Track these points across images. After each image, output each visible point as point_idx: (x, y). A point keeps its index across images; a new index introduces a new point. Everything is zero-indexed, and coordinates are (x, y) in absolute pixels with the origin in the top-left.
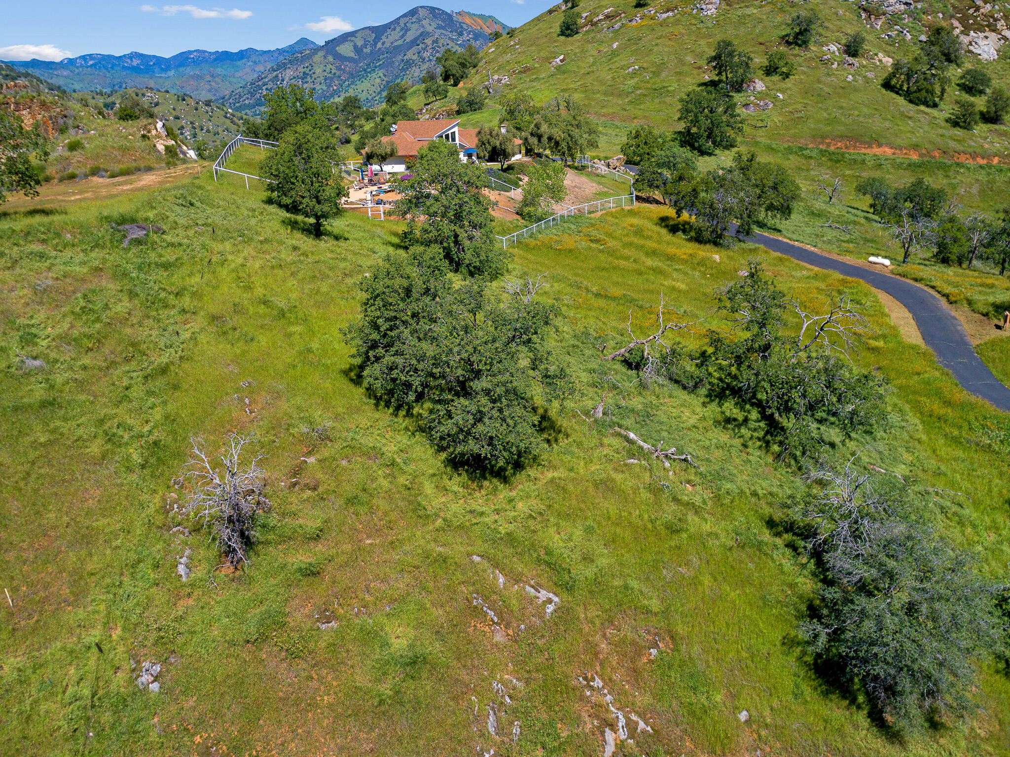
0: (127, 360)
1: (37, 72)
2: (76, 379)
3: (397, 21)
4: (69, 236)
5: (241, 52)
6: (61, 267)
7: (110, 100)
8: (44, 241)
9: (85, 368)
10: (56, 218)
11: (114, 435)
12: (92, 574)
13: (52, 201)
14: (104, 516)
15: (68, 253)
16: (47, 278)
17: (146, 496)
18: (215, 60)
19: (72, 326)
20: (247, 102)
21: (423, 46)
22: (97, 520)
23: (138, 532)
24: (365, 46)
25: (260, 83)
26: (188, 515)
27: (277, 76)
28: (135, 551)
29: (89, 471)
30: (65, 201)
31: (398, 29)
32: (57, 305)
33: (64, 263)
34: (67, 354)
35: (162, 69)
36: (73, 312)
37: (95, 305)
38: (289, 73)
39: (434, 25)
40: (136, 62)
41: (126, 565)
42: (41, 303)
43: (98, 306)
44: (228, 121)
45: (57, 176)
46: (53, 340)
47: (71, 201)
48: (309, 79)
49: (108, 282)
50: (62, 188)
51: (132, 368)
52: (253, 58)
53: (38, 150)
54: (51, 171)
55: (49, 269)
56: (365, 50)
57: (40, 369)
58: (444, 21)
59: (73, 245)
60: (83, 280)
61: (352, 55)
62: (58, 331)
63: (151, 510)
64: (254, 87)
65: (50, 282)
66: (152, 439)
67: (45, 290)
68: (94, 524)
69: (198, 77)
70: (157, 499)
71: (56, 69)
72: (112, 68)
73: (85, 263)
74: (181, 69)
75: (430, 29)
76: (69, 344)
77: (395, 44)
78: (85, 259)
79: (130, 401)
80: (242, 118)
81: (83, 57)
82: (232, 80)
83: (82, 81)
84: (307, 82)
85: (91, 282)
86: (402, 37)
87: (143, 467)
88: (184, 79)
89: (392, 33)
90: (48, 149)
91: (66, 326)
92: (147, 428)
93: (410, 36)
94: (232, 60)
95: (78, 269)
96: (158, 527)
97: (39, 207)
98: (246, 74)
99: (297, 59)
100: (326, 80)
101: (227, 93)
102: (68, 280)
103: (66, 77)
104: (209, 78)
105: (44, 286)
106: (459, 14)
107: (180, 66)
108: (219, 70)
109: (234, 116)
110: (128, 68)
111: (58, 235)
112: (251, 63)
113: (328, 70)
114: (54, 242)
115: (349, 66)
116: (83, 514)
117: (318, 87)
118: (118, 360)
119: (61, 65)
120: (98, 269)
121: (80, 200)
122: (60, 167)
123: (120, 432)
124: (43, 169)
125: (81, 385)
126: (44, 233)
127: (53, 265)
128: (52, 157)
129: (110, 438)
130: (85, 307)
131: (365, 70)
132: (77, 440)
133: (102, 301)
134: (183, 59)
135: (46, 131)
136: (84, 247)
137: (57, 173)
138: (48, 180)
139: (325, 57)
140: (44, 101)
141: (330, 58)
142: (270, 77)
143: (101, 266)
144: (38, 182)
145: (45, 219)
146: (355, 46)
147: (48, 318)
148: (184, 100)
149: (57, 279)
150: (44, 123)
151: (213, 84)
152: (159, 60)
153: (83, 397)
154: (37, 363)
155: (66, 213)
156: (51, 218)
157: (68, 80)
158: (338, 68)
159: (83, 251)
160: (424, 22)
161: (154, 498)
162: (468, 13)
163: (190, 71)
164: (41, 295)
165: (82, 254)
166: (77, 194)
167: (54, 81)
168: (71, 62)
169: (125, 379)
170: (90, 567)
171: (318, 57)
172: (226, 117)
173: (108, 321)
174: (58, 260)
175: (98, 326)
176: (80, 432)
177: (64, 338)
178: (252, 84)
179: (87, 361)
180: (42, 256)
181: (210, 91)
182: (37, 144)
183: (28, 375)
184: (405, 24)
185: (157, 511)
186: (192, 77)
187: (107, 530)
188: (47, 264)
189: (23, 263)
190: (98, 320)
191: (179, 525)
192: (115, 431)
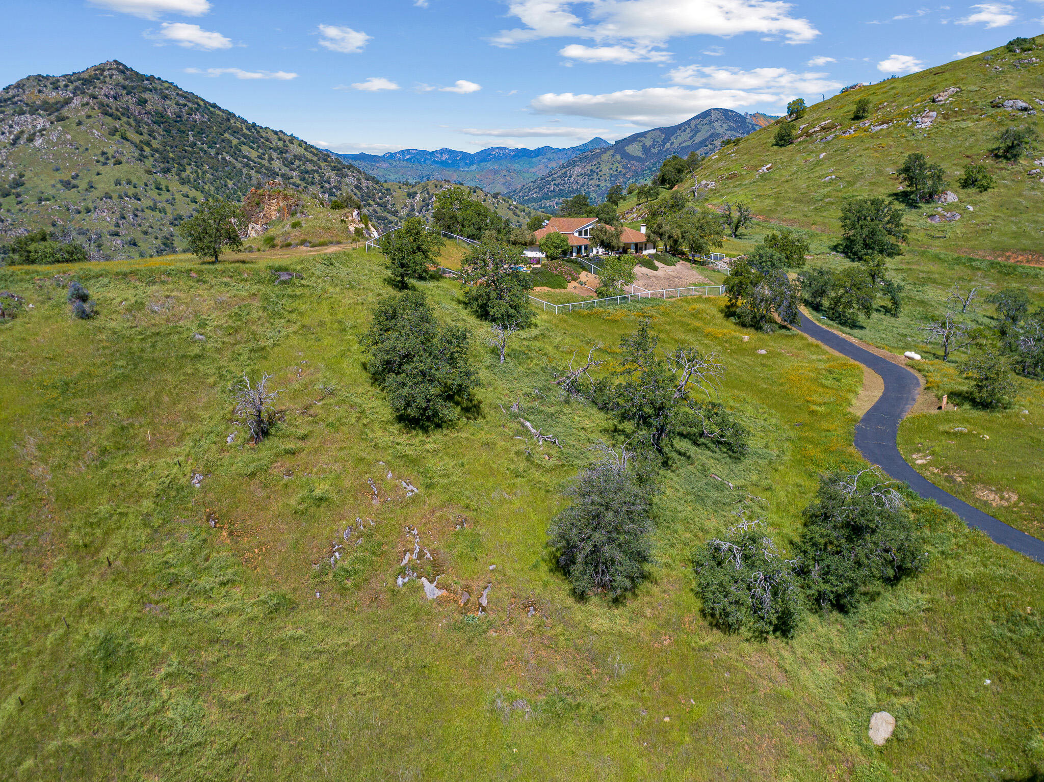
3: (688, 123)
5: (538, 149)
6: (235, 292)
7: (412, 190)
14: (204, 410)
17: (227, 405)
18: (514, 156)
19: (227, 322)
20: (535, 196)
21: (711, 147)
22: (200, 411)
24: (653, 146)
25: (550, 179)
27: (565, 173)
31: (688, 130)
32: (224, 311)
33: (237, 289)
35: (466, 164)
36: (230, 315)
38: (577, 170)
39: (725, 126)
40: (445, 157)
41: (205, 433)
44: (511, 213)
48: (595, 176)
49: (256, 302)
52: (549, 155)
56: (652, 150)
57: (201, 340)
58: (735, 122)
61: (640, 154)
64: (545, 181)
67: (221, 302)
69: (496, 172)
70: (231, 407)
71: (378, 162)
72: (424, 162)
73: (248, 291)
74: (483, 164)
75: (720, 130)
76: (221, 330)
77: (684, 145)
78: (249, 288)
80: (524, 211)
81: (402, 152)
82: (526, 175)
83: (396, 172)
84: (592, 179)
86: (691, 138)
88: (483, 173)
89: (682, 134)
93: (699, 138)
94: (529, 157)
95: (243, 293)
96: (226, 419)
98: (540, 169)
99: (587, 158)
100: (611, 177)
101: (520, 186)
102: (235, 298)
103: (385, 169)
104: (505, 173)
106: (754, 116)
107: (481, 162)
108: (516, 166)
109: (517, 208)
110: (437, 162)
112: (545, 160)
113: (614, 168)
115: (635, 165)
117: (602, 184)
118: (242, 341)
119: (383, 158)
127: (231, 290)
130: (237, 313)
131: (650, 169)
134: (486, 155)
136: (252, 282)
139: (613, 156)
141: (618, 157)
142: (560, 173)
143: (256, 293)
146: (644, 146)
148: (475, 192)
149: (230, 297)
151: (508, 178)
152: (465, 155)
153: (215, 355)
154: (201, 337)
155: (255, 264)
157: (386, 172)
158: (625, 167)
160: (715, 124)
162: (764, 115)
163: (490, 166)
167: (372, 173)
168: (392, 156)
169: (241, 350)
171: (606, 157)
172: (509, 209)
173: (246, 321)
175: (239, 323)
177: (219, 327)
178: (542, 179)
181: (504, 184)
184: (696, 126)
186: (490, 171)
188: (228, 289)
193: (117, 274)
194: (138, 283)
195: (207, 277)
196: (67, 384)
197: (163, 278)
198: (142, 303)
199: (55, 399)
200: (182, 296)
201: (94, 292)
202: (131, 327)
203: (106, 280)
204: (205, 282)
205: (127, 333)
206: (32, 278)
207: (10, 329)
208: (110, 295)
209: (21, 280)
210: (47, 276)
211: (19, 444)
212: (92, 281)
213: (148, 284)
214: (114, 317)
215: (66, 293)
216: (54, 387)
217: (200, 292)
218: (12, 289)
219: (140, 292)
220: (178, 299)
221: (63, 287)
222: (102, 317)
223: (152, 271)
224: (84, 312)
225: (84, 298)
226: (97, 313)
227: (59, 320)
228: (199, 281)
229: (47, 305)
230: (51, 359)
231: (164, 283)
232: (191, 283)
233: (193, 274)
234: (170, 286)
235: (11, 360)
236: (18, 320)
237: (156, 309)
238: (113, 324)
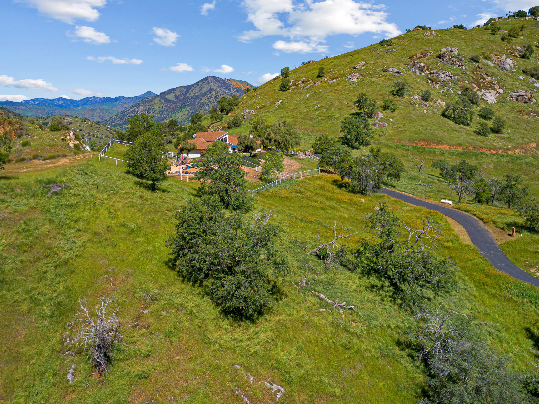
0: (46, 257)
1: (8, 107)
2: (17, 268)
3: (197, 83)
4: (19, 190)
5: (116, 98)
6: (13, 207)
7: (46, 121)
8: (5, 193)
9: (22, 262)
10: (13, 181)
11: (36, 299)
12: (17, 380)
13: (11, 172)
14: (27, 345)
15: (18, 199)
16: (5, 213)
17: (52, 334)
18: (103, 101)
19: (17, 239)
20: (118, 122)
21: (211, 95)
22: (23, 348)
23: (46, 355)
24: (181, 95)
25: (126, 113)
26: (75, 344)
27: (134, 110)
28: (43, 366)
29: (20, 320)
30: (18, 172)
31: (198, 87)
32: (9, 227)
33: (15, 205)
34: (14, 253)
35: (74, 106)
36: (18, 232)
37: (31, 227)
38: (141, 108)
39: (216, 85)
40: (61, 102)
41: (38, 374)
43: (32, 228)
44: (108, 132)
45: (15, 159)
46: (6, 246)
47: (21, 172)
48: (151, 111)
49: (38, 215)
50: (17, 165)
51: (49, 261)
52: (123, 101)
53: (6, 146)
54: (12, 157)
55: (7, 208)
56: (180, 97)
58: (221, 83)
59: (21, 195)
60: (25, 214)
61: (174, 99)
62: (8, 241)
63: (55, 341)
64: (123, 115)
65: (6, 215)
66: (57, 301)
67: (3, 219)
68: (20, 350)
69: (94, 110)
70: (58, 335)
71: (18, 106)
72: (48, 105)
73: (26, 205)
74: (84, 106)
75: (214, 87)
76: (14, 248)
77: (196, 94)
78: (27, 203)
79: (46, 280)
80: (115, 131)
81: (34, 100)
82: (111, 111)
83: (32, 111)
84: (150, 113)
85: (29, 215)
86: (200, 91)
87: (51, 316)
88: (86, 111)
89: (195, 89)
90: (11, 145)
91: (13, 238)
92: (55, 295)
93: (203, 91)
94: (112, 102)
95: (22, 208)
96: (58, 352)
97: (4, 175)
98: (118, 109)
99: (145, 102)
100: (160, 112)
101: (108, 118)
102: (16, 214)
104: (99, 111)
105: (3, 217)
106: (229, 80)
107: (84, 105)
108: (104, 107)
109: (111, 129)
110: (56, 105)
111: (13, 190)
112: (121, 103)
113: (161, 107)
114: (11, 194)
115: (172, 105)
116: (15, 344)
117: (156, 115)
118: (41, 257)
119: (21, 104)
120: (33, 208)
121: (26, 172)
122: (17, 154)
123: (39, 297)
124: (7, 156)
125: (19, 271)
126: (5, 189)
127: (9, 206)
128: (13, 150)
129: (33, 301)
130: (25, 228)
131: (180, 107)
132: (14, 302)
133: (34, 225)
134: (86, 101)
135: (11, 136)
136: (27, 196)
137: (15, 158)
138: (9, 161)
139: (160, 101)
140: (11, 121)
141: (163, 101)
142: (131, 110)
143: (35, 206)
144: (4, 163)
145: (7, 182)
146: (176, 95)
147: (4, 235)
148: (85, 121)
149: (11, 213)
150: (10, 132)
151: (101, 113)
152: (73, 102)
153: (19, 278)
155: (18, 179)
156: (10, 181)
157: (24, 111)
158: (167, 106)
159: (26, 198)
160: (211, 84)
161: (57, 335)
162: (234, 80)
163: (89, 107)
165: (25, 200)
166: (25, 168)
167: (17, 112)
168: (27, 102)
169: (44, 267)
170: (16, 376)
171: (156, 101)
172: (107, 130)
173: (37, 235)
174: (12, 203)
175: (31, 238)
176: (17, 297)
177: (12, 245)
178: (121, 113)
179: (23, 258)
180: (3, 201)
181: (99, 117)
182: (5, 143)
184: (201, 85)
185: (58, 342)
186: (90, 110)
187: (28, 354)
188: (6, 205)
190: (31, 235)
191: (70, 350)
192: (36, 296)
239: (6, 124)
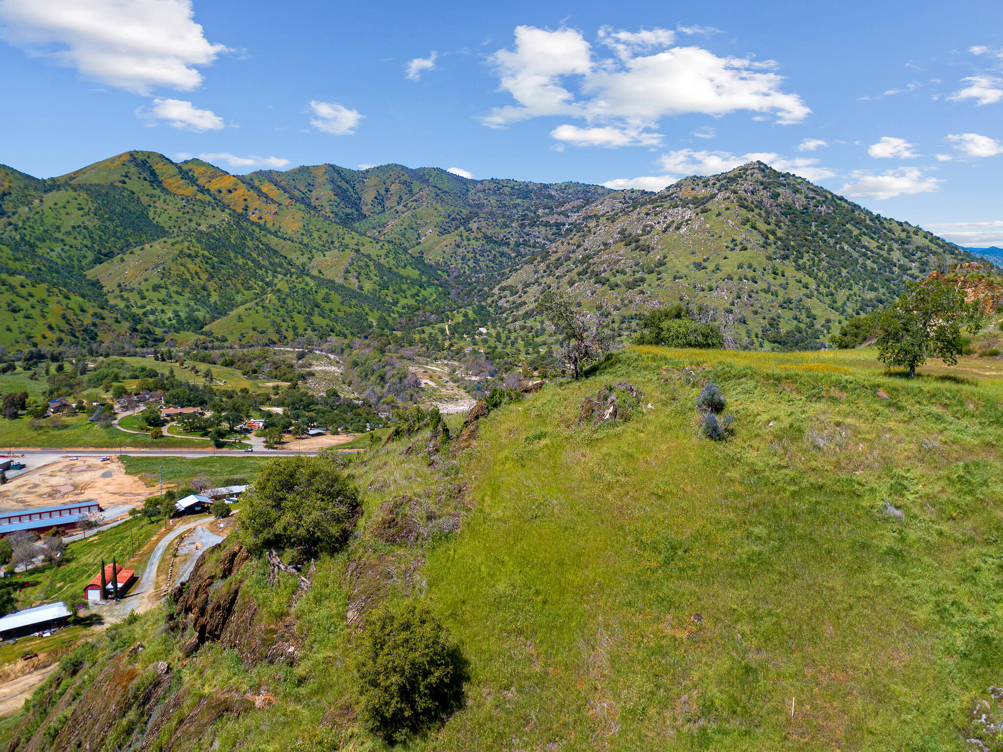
0: (987, 542)
1: (991, 259)
2: (928, 541)
4: (972, 406)
6: (953, 433)
8: (946, 406)
9: (940, 533)
10: (965, 388)
11: (945, 609)
12: (871, 732)
13: (966, 373)
14: (904, 684)
15: (965, 422)
16: (935, 439)
17: (956, 689)
19: (943, 491)
22: (896, 684)
23: (933, 719)
26: (995, 734)
28: (922, 737)
29: (906, 633)
30: (979, 374)
32: (936, 467)
33: (957, 430)
34: (929, 514)
36: (949, 479)
37: (974, 479)
41: (908, 745)
42: (922, 460)
43: (977, 480)
45: (980, 351)
46: (921, 497)
47: (985, 376)
49: (995, 460)
50: (980, 362)
51: (990, 552)
53: (971, 324)
54: (975, 345)
55: (942, 432)
57: (898, 519)
59: (973, 416)
60: (971, 452)
62: (928, 490)
63: (956, 705)
65: (937, 444)
66: (985, 632)
67: (930, 449)
68: (892, 686)
70: (966, 698)
73: (978, 435)
76: (934, 506)
78: (980, 432)
79: (976, 584)
85: (978, 455)
87: (965, 656)
90: (982, 323)
91: (937, 488)
92: (983, 619)
95: (969, 439)
96: (956, 727)
97: (952, 375)
102: (955, 447)
105: (931, 446)
111: (961, 403)
114: (955, 409)
116: (885, 670)
118: (977, 538)
120: (989, 445)
121: (995, 376)
122: (985, 343)
123: (953, 610)
124: (968, 342)
125: (930, 548)
126: (948, 398)
127: (946, 429)
128: (982, 332)
129: (940, 610)
130: (963, 477)
132: (906, 598)
133: (982, 475)
135: (984, 308)
136: (983, 420)
137: (980, 348)
138: (969, 353)
140: (992, 282)
143: (994, 442)
144: (960, 352)
145: (954, 387)
147: (923, 477)
149: (945, 443)
150: (985, 301)
153: (927, 559)
154: (898, 513)
155: (976, 385)
156: (960, 386)
159: (980, 423)
161: (964, 695)
164: (925, 454)
165: (978, 426)
166: (994, 370)
169: (978, 560)
170: (872, 724)
173: (982, 497)
174: (952, 426)
175: (969, 498)
176: (913, 592)
177: (930, 500)
179: (945, 527)
180: (938, 418)
182: (972, 317)
183: (886, 520)
185: (961, 710)
187: (901, 699)
188: (941, 427)
189: (919, 420)
190: (971, 492)
191: (980, 738)
192: (947, 606)
193: (768, 377)
194: (794, 395)
195: (904, 401)
196: (674, 548)
197: (834, 392)
198: (800, 430)
199: (654, 571)
200: (864, 427)
201: (733, 400)
202: (780, 467)
203: (751, 384)
204: (900, 408)
205: (772, 475)
206: (659, 367)
207: (618, 436)
208: (752, 407)
209: (646, 368)
210: (677, 366)
211: (588, 642)
212: (732, 382)
213: (810, 399)
214: (755, 443)
215: (695, 395)
216: (655, 548)
217: (892, 425)
218: (633, 378)
219: (796, 410)
220: (856, 432)
221: (694, 386)
222: (737, 441)
223: (817, 379)
224: (715, 429)
225: (717, 407)
226: (732, 432)
227: (681, 434)
228: (890, 405)
229: (669, 409)
230: (660, 497)
231: (834, 400)
232: (877, 406)
233: (882, 393)
234: (844, 407)
235: (610, 487)
236: (630, 424)
237: (821, 442)
238: (751, 456)
239: (981, 287)
